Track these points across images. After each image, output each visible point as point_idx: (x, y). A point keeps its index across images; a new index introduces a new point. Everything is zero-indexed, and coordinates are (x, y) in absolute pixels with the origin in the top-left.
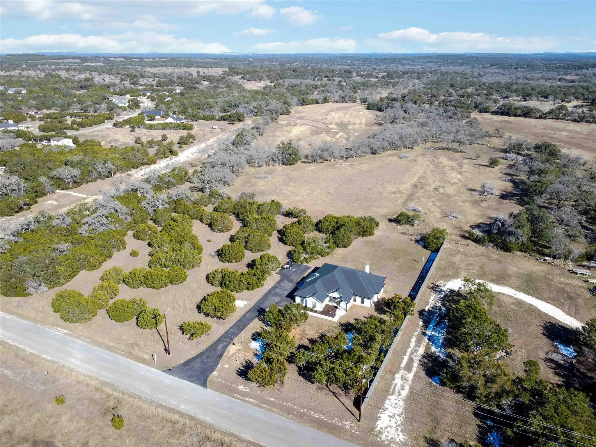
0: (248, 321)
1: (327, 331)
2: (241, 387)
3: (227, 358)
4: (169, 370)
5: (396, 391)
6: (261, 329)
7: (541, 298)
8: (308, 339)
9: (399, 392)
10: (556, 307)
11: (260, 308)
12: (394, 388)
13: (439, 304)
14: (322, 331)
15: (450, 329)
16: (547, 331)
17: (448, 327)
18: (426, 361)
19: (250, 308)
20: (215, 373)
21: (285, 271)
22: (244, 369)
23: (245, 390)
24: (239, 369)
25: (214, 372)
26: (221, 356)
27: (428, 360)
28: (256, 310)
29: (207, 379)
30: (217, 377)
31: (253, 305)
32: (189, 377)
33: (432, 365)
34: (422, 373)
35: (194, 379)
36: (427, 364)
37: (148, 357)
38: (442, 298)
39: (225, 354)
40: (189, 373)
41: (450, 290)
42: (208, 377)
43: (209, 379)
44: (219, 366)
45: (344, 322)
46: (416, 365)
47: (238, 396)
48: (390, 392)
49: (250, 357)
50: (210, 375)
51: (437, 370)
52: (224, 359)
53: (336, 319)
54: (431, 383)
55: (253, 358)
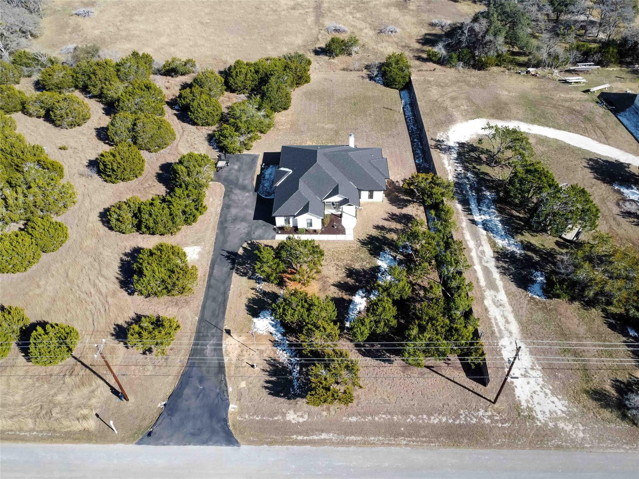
0: (224, 282)
1: (351, 261)
2: (292, 417)
3: (233, 368)
4: (149, 434)
5: (502, 328)
6: (253, 291)
7: (559, 127)
8: (334, 285)
9: (507, 330)
10: (581, 135)
11: (228, 252)
12: (497, 324)
13: (460, 169)
14: (345, 262)
15: (498, 205)
16: (596, 172)
17: (494, 201)
18: (504, 265)
19: (210, 257)
20: (233, 407)
21: (224, 173)
22: (274, 379)
23: (301, 420)
24: (267, 382)
25: (231, 406)
26: (221, 368)
27: (506, 262)
28: (224, 259)
29: (228, 426)
30: (241, 413)
31: (212, 249)
32: (193, 435)
33: (516, 268)
34: (513, 287)
35: (205, 436)
36: (508, 269)
37: (92, 424)
38: (457, 159)
39: (226, 360)
40: (189, 427)
41: (459, 143)
42: (226, 420)
43: (230, 423)
44: (230, 389)
45: (363, 237)
46: (496, 275)
47: (300, 438)
48: (497, 334)
49: (269, 351)
50: (227, 414)
51: (526, 275)
52: (229, 371)
53: (350, 236)
54: (532, 298)
55: (275, 353)
